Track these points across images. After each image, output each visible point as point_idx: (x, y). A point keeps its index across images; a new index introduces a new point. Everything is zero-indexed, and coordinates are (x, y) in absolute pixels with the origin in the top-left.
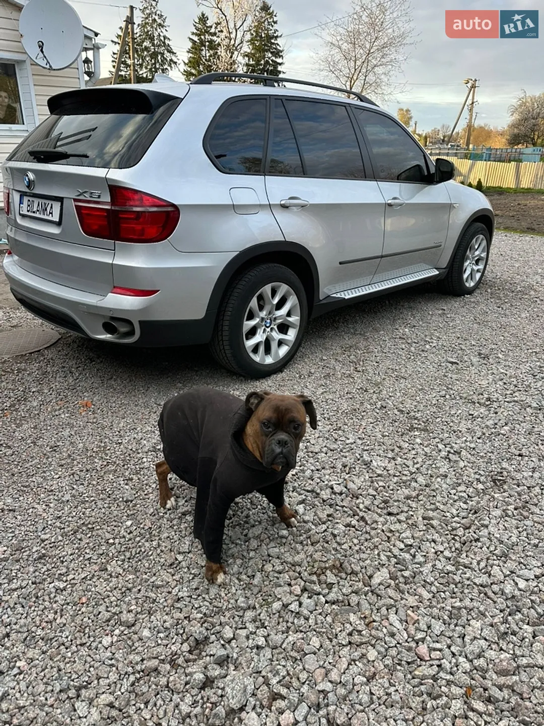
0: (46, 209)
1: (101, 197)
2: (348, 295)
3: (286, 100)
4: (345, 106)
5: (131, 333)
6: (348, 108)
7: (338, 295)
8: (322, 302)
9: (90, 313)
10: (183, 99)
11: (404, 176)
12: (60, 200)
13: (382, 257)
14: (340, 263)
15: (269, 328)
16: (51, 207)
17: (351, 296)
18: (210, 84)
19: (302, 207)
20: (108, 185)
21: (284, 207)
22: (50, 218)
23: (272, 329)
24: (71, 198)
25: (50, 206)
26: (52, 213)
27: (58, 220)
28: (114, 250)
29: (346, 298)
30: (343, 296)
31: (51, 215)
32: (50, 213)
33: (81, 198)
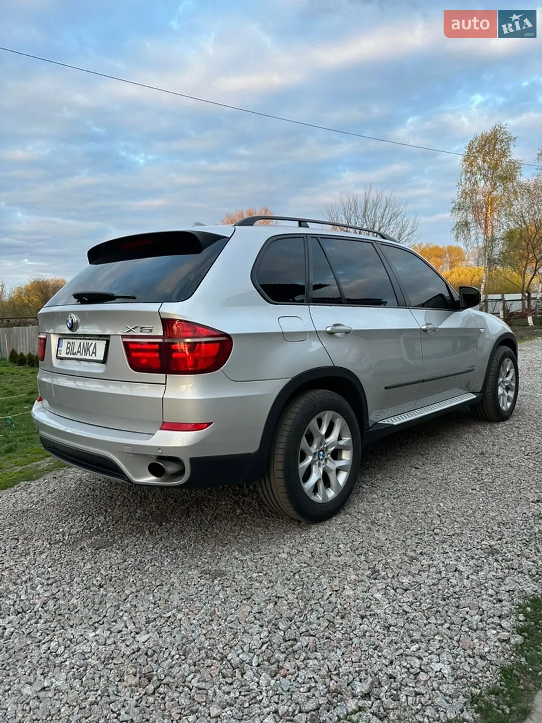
0: (88, 350)
1: (153, 331)
2: (396, 421)
3: (321, 238)
4: (372, 243)
5: (181, 473)
6: (375, 244)
7: (386, 422)
8: (371, 430)
9: (134, 454)
10: (230, 238)
11: (431, 303)
12: (106, 338)
13: (424, 381)
14: (386, 388)
15: (324, 461)
16: (95, 347)
17: (399, 422)
18: (252, 225)
19: (346, 333)
20: (162, 319)
21: (331, 334)
22: (93, 357)
23: (326, 460)
24: (119, 335)
25: (93, 346)
26: (95, 353)
27: (102, 359)
28: (165, 384)
29: (395, 423)
30: (391, 423)
31: (94, 355)
32: (93, 353)
33: (131, 333)
